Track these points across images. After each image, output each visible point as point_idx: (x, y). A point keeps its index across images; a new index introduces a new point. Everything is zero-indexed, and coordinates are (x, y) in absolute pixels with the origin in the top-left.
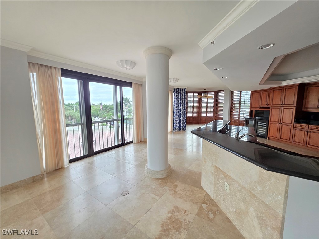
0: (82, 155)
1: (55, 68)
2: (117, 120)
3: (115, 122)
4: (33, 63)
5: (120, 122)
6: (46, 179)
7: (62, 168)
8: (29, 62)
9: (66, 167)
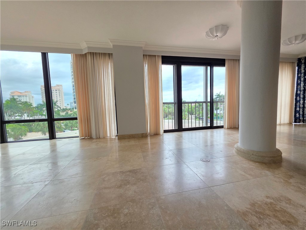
0: (174, 129)
1: (158, 56)
2: (206, 102)
3: (204, 104)
4: (146, 55)
5: (209, 104)
6: (149, 138)
7: (158, 134)
8: (144, 55)
9: (161, 134)
